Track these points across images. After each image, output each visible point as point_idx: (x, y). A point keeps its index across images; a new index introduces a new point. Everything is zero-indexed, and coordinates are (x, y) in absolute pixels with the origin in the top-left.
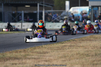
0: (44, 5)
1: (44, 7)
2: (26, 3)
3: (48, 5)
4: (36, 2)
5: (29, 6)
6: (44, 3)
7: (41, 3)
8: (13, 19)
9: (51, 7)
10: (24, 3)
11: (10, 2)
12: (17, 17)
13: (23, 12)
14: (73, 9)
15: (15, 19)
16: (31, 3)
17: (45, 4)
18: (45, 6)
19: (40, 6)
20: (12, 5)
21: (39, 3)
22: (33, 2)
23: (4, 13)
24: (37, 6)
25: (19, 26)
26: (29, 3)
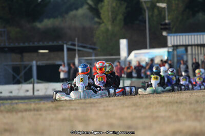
0: (76, 48)
1: (77, 52)
2: (41, 44)
3: (84, 47)
4: (60, 43)
5: (46, 51)
6: (76, 43)
7: (70, 43)
8: (14, 78)
9: (91, 51)
10: (36, 44)
11: (7, 45)
12: (22, 73)
13: (34, 63)
14: (135, 54)
15: (18, 78)
16: (51, 44)
17: (78, 46)
18: (79, 50)
19: (69, 49)
20: (12, 50)
21: (66, 44)
22: (55, 43)
24: (63, 50)
25: (28, 91)
26: (46, 44)
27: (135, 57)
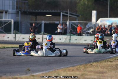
0: (68, 15)
1: (68, 17)
2: (48, 11)
3: (72, 14)
4: (59, 11)
6: (69, 12)
9: (76, 17)
10: (45, 11)
11: (28, 11)
13: (43, 22)
14: (101, 20)
16: (53, 11)
19: (63, 15)
20: (31, 14)
21: (62, 12)
22: (56, 11)
23: (21, 22)
24: (60, 15)
26: (50, 11)
27: (101, 22)
